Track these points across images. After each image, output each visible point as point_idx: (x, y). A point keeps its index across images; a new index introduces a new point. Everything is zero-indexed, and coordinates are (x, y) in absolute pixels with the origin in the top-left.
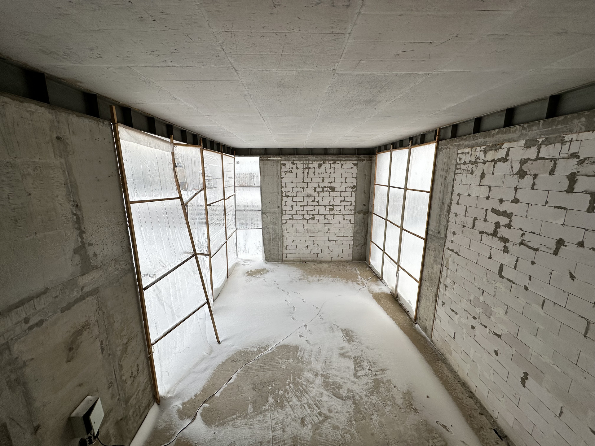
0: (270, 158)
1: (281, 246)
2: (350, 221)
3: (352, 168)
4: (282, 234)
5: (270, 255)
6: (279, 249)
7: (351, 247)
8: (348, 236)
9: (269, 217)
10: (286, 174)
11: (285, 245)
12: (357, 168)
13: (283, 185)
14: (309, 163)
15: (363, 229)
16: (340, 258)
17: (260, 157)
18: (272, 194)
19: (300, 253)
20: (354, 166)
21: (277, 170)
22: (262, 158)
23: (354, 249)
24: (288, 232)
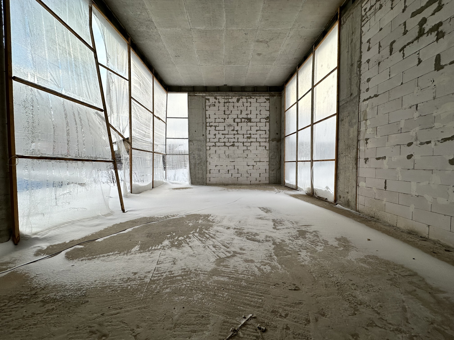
0: (196, 94)
1: (205, 170)
2: (266, 148)
3: (265, 102)
4: (206, 159)
5: (195, 178)
6: (204, 173)
7: (268, 171)
8: (264, 162)
9: (195, 144)
10: (210, 107)
11: (208, 169)
12: (269, 102)
13: (208, 116)
14: (229, 98)
15: (277, 154)
16: (257, 182)
17: (188, 93)
18: (198, 124)
19: (222, 177)
20: (267, 100)
21: (202, 104)
22: (190, 94)
23: (270, 173)
24: (211, 158)
